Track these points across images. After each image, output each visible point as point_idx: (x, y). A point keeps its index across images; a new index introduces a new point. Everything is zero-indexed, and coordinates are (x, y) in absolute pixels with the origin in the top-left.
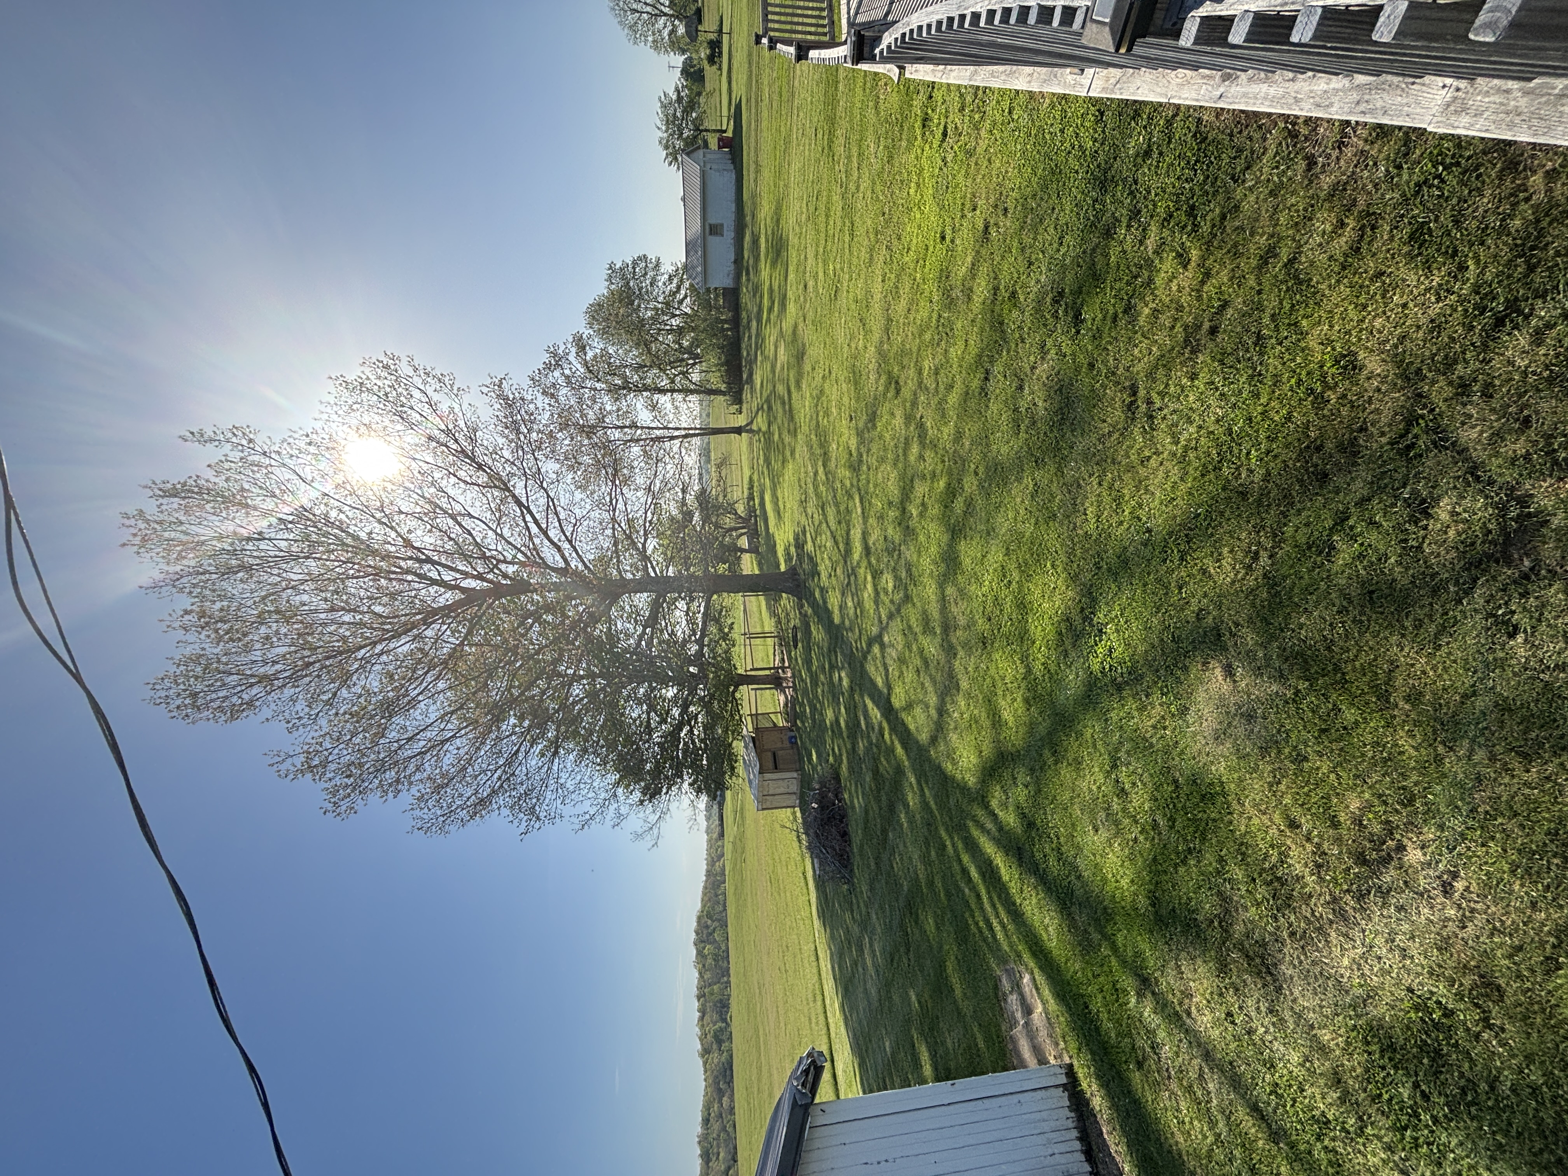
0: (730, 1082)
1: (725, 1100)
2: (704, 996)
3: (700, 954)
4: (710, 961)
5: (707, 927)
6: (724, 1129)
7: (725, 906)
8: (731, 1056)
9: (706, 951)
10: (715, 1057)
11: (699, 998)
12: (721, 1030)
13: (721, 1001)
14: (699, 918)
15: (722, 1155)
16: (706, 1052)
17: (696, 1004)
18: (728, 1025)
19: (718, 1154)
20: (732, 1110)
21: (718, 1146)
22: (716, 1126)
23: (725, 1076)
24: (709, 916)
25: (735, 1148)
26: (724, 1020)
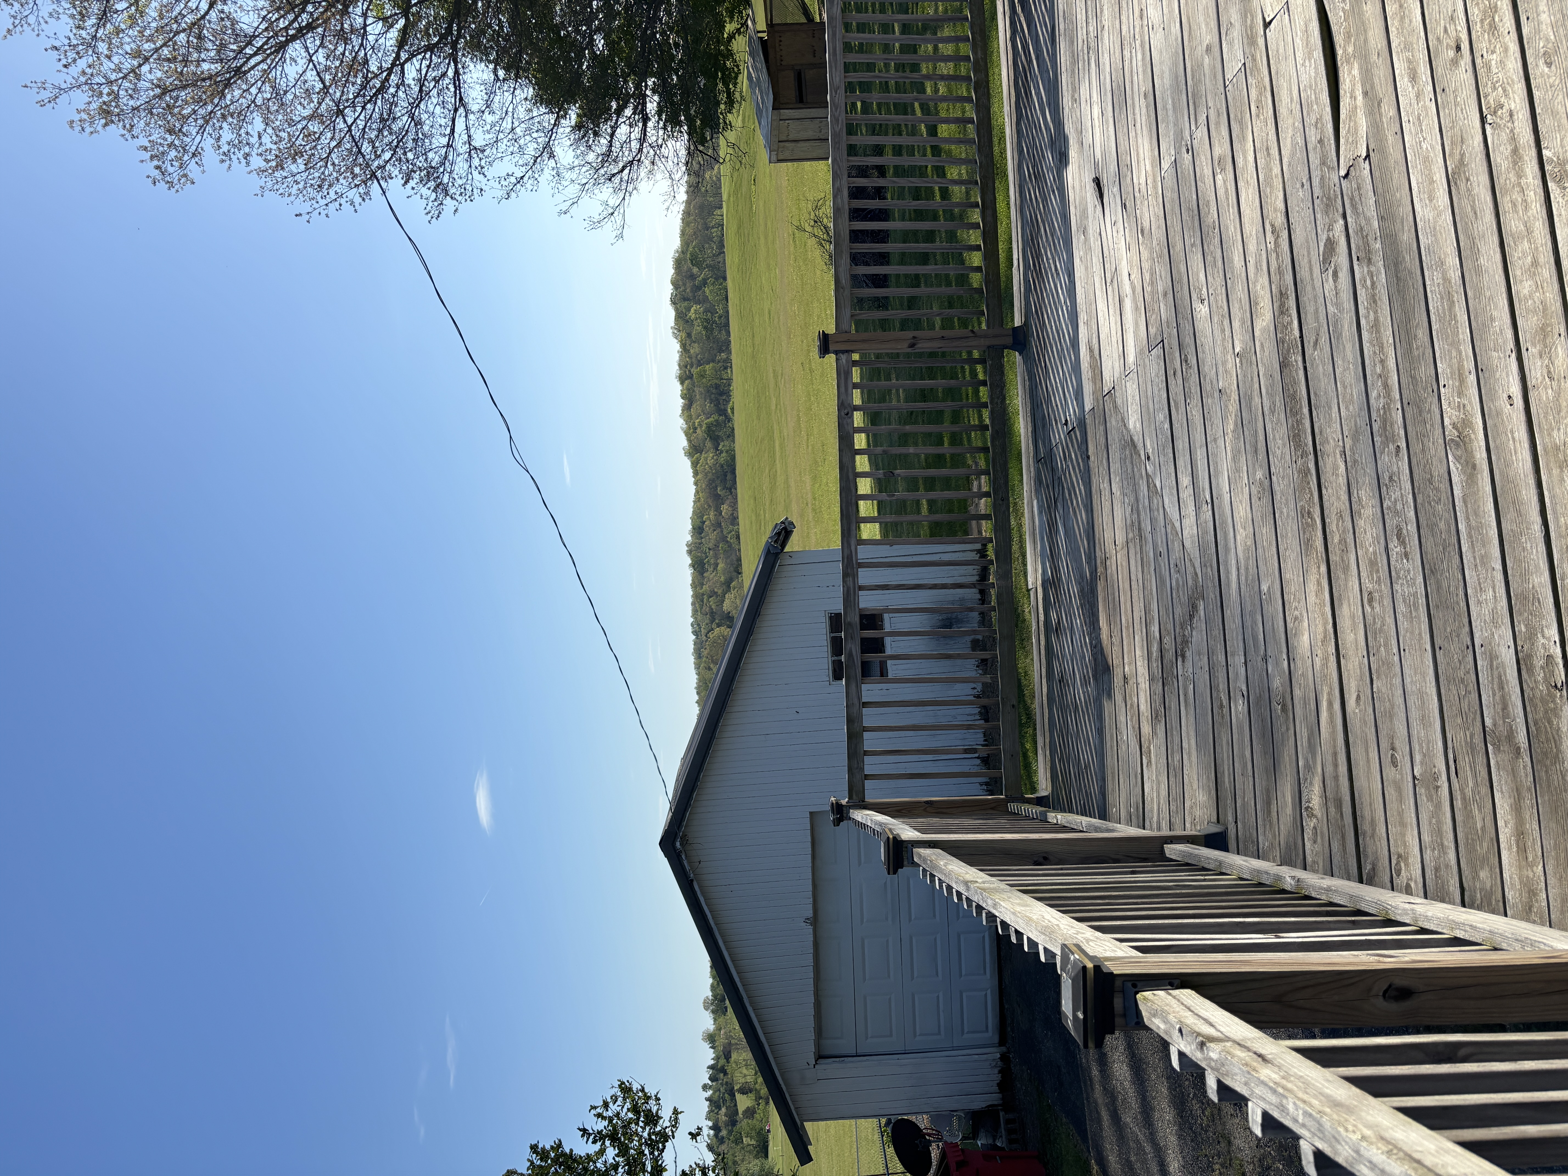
0: (731, 488)
1: (725, 508)
2: (690, 377)
3: (682, 318)
4: (698, 328)
5: (692, 277)
6: (724, 539)
7: (721, 245)
8: (733, 458)
9: (692, 314)
10: (709, 457)
11: (682, 380)
12: (718, 424)
13: (717, 386)
14: (679, 263)
15: (721, 566)
16: (694, 451)
17: (677, 388)
18: (729, 420)
19: (717, 565)
20: (734, 520)
21: (716, 557)
22: (712, 536)
23: (724, 480)
24: (695, 261)
25: (739, 560)
26: (723, 412)
